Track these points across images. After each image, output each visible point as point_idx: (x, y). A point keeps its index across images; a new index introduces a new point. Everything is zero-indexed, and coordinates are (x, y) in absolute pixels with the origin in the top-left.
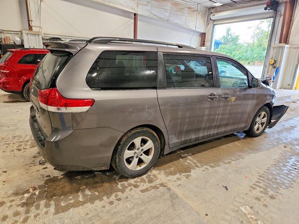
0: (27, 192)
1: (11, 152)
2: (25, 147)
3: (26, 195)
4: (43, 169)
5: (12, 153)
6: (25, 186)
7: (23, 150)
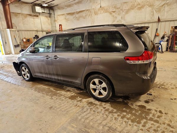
0: (162, 88)
1: (168, 113)
2: (156, 112)
3: (163, 87)
4: (151, 92)
5: (166, 112)
6: (162, 90)
7: (158, 110)
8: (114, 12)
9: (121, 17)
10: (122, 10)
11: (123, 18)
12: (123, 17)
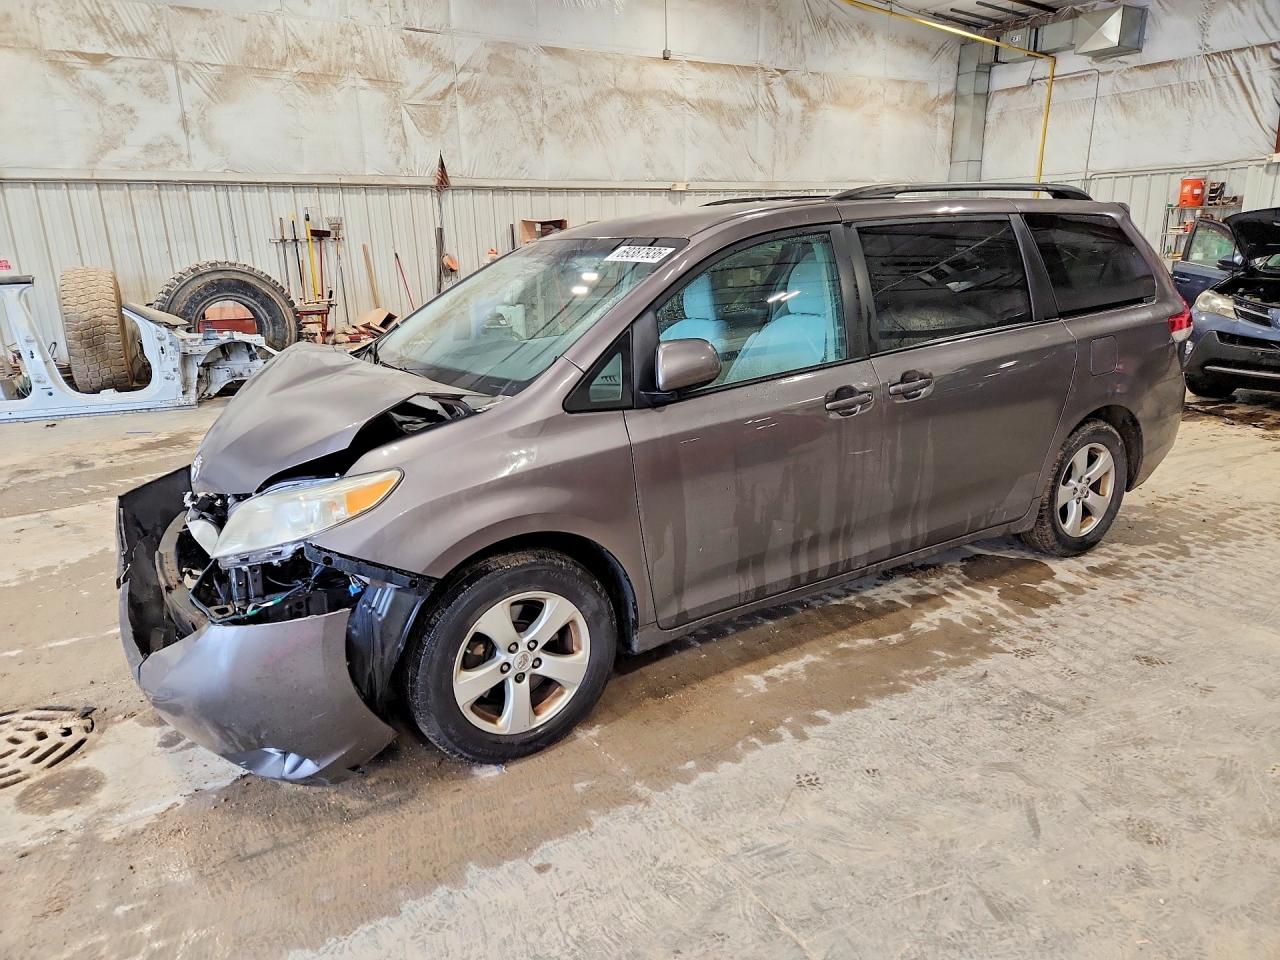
8: (97, 59)
9: (177, 114)
10: (172, 59)
11: (194, 130)
12: (193, 116)
